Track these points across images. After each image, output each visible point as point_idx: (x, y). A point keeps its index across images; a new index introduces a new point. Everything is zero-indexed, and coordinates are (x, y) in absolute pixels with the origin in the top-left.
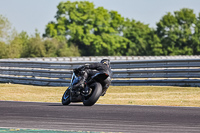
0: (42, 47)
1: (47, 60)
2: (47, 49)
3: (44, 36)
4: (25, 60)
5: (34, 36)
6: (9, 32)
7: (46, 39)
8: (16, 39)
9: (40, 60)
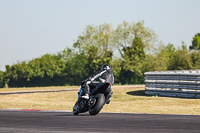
0: (189, 60)
1: (194, 72)
2: (194, 61)
3: (191, 48)
4: (172, 73)
5: (181, 49)
6: (156, 45)
7: (193, 51)
8: (163, 51)
9: (187, 72)
